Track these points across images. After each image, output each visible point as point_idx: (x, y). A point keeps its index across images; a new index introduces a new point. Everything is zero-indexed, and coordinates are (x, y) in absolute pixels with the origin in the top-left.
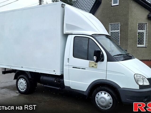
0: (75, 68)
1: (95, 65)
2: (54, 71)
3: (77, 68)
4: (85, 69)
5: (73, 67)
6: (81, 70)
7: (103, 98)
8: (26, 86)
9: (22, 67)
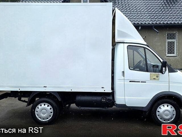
0: (133, 81)
1: (157, 77)
2: (103, 88)
3: (135, 82)
4: (146, 82)
5: (130, 81)
6: (140, 83)
7: (167, 110)
8: (51, 112)
9: (46, 87)
